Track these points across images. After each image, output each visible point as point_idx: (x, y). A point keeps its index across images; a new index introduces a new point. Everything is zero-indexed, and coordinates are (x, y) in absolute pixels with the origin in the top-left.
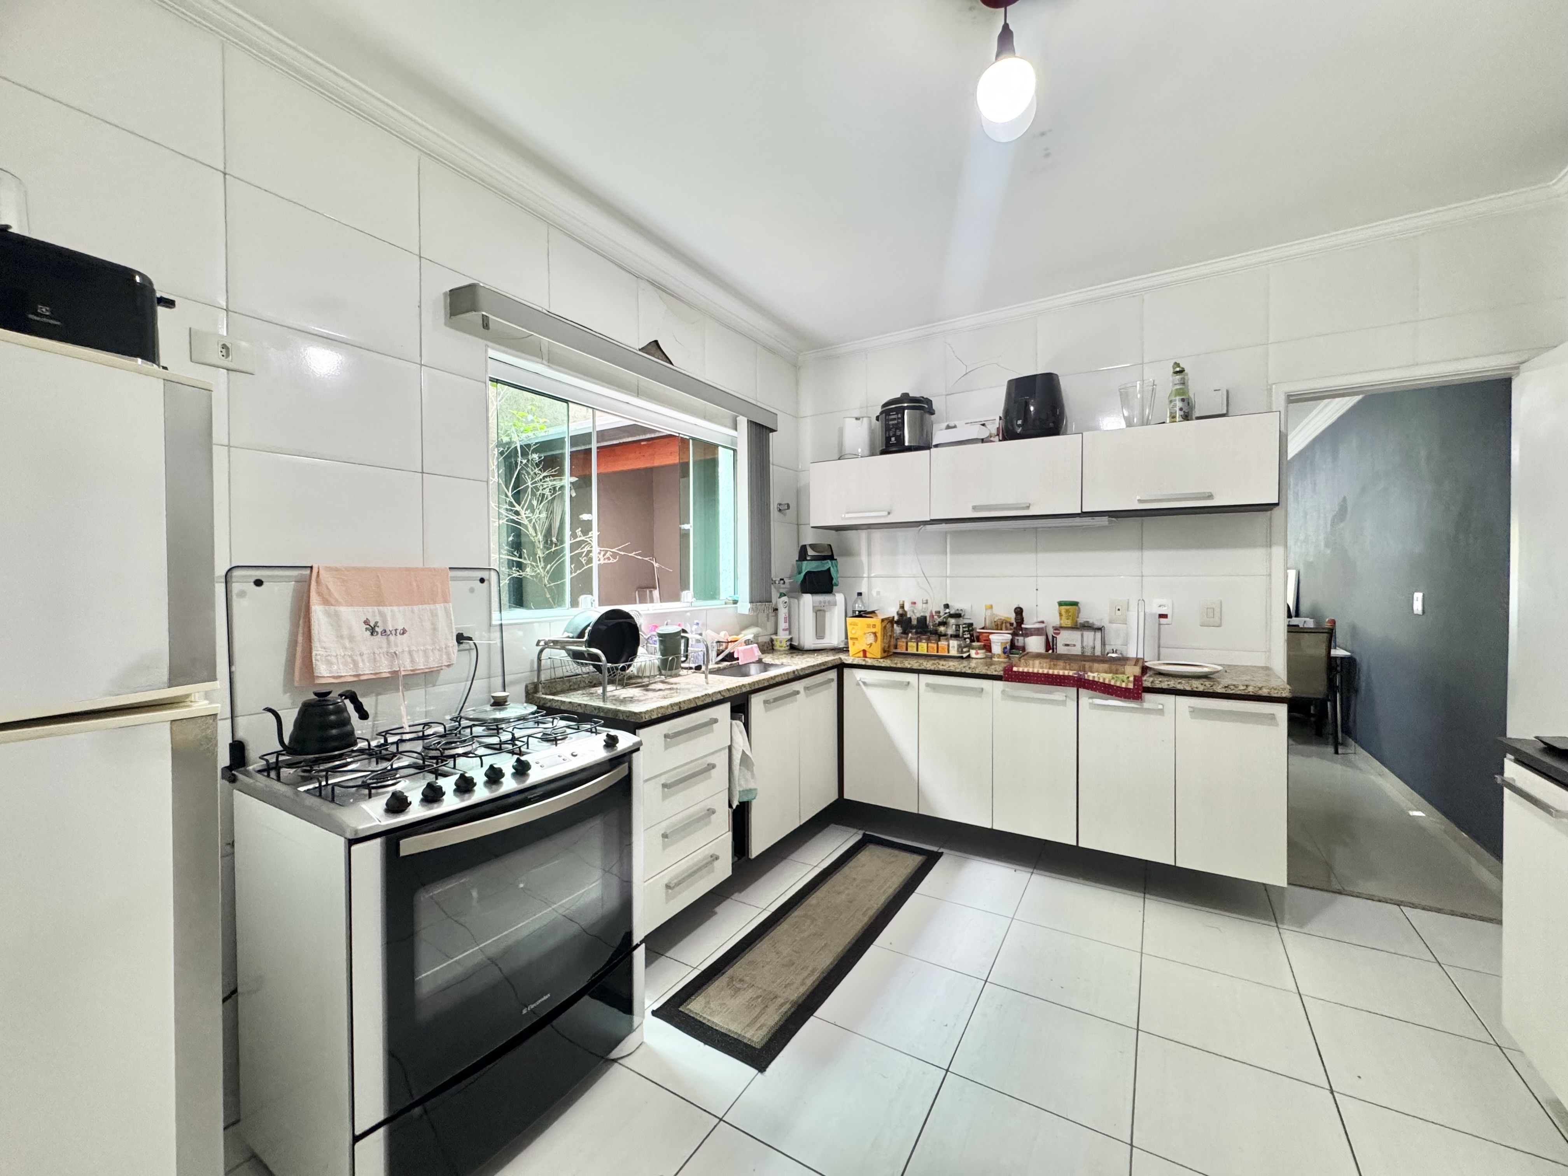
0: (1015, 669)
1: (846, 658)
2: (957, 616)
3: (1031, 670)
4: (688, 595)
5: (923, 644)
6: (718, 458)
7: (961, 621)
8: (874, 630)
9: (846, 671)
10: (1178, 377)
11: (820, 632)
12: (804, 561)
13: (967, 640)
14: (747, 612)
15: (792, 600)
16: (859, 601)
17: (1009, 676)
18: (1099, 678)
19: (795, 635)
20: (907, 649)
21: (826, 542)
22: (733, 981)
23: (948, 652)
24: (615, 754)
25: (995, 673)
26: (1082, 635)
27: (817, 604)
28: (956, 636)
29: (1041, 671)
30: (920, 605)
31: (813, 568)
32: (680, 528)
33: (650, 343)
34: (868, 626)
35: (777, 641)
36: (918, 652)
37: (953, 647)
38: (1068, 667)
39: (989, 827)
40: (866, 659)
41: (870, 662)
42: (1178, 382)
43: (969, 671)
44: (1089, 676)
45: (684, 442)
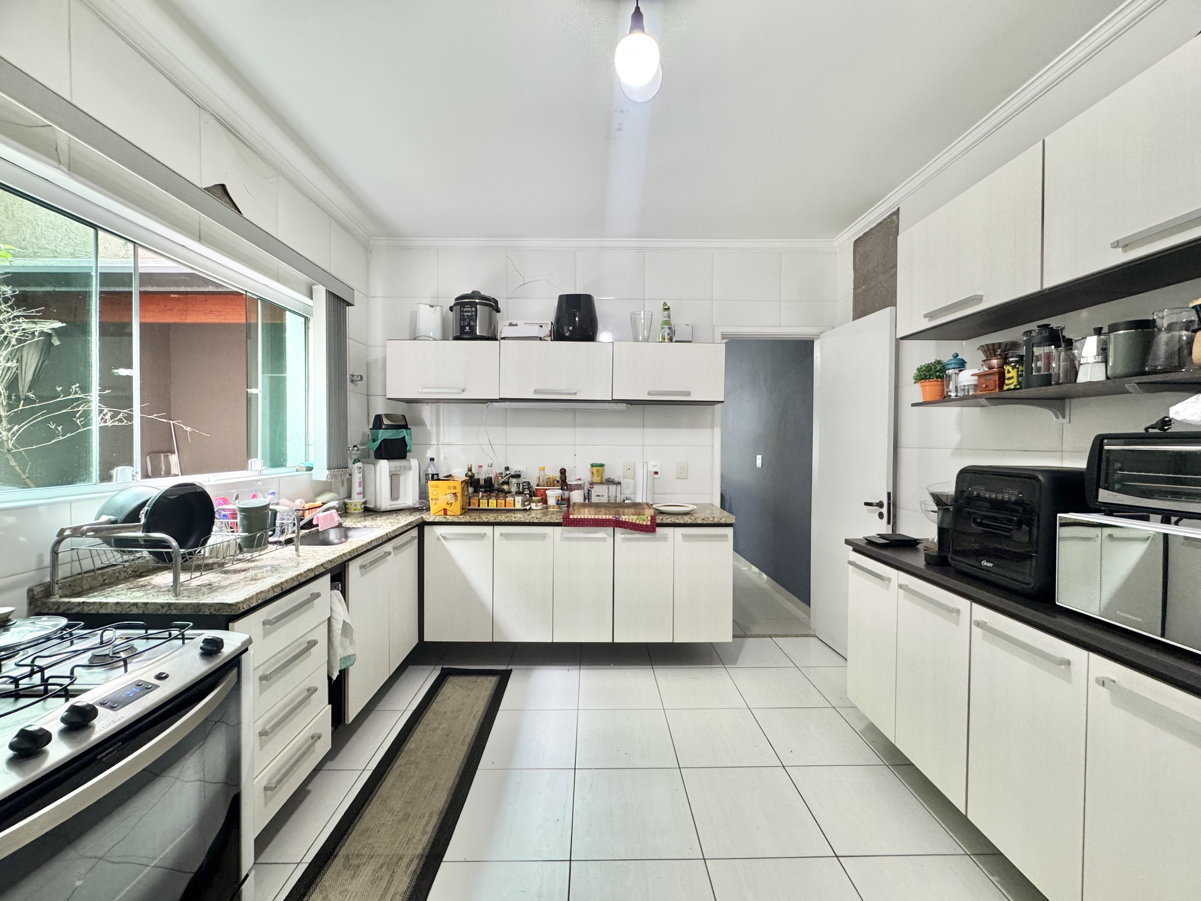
0: (571, 517)
1: (428, 517)
2: (518, 476)
3: (583, 517)
4: (257, 464)
5: (493, 500)
6: (285, 323)
7: (521, 480)
8: (454, 491)
9: (427, 529)
10: (666, 312)
11: (394, 494)
12: (380, 429)
13: (527, 495)
14: (324, 479)
15: (366, 465)
16: (432, 465)
17: (568, 522)
18: (629, 519)
19: (370, 497)
20: (479, 506)
21: (400, 413)
22: (348, 860)
23: (514, 506)
24: (221, 661)
25: (556, 521)
26: (608, 488)
27: (394, 469)
28: (519, 493)
29: (590, 517)
30: (485, 468)
31: (391, 436)
32: (247, 392)
33: (216, 185)
34: (449, 488)
35: (351, 505)
36: (489, 508)
37: (518, 502)
38: (608, 513)
39: (550, 641)
40: (447, 517)
41: (450, 519)
42: (666, 316)
43: (536, 521)
44: (622, 518)
45: (254, 301)
